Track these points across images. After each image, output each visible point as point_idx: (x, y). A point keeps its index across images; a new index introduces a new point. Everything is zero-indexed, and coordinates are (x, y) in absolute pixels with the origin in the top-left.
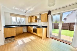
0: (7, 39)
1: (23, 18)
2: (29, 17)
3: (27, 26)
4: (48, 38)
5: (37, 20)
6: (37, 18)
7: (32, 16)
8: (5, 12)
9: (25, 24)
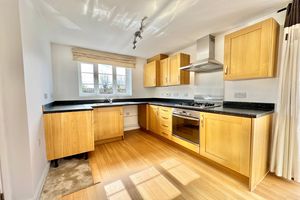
0: (57, 166)
1: (124, 69)
2: (149, 61)
3: (142, 104)
4: (281, 179)
5: (192, 74)
6: (189, 64)
7: (164, 56)
8: (52, 44)
9: (129, 94)
